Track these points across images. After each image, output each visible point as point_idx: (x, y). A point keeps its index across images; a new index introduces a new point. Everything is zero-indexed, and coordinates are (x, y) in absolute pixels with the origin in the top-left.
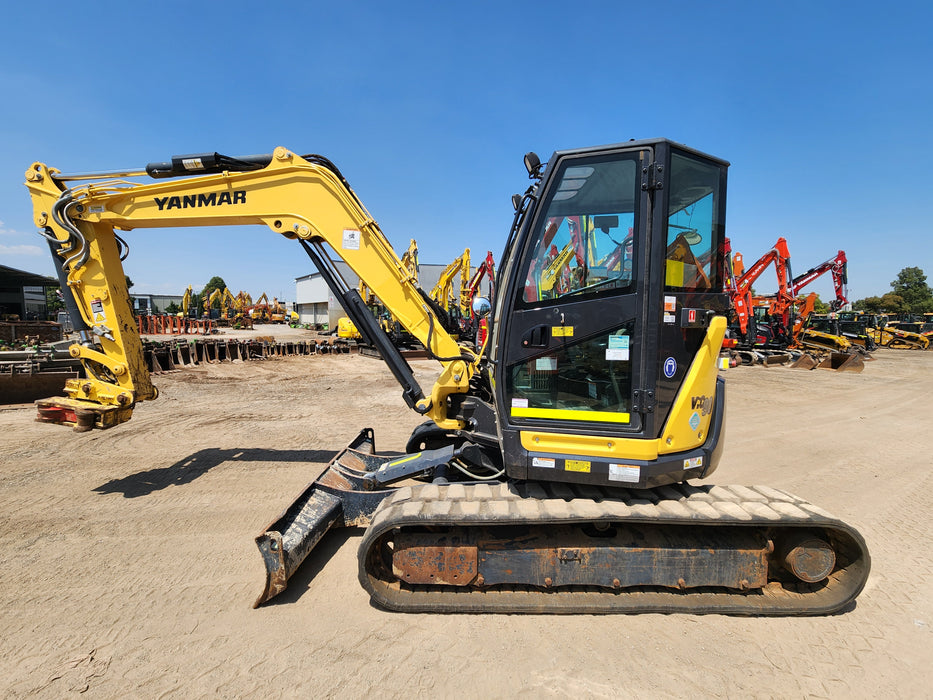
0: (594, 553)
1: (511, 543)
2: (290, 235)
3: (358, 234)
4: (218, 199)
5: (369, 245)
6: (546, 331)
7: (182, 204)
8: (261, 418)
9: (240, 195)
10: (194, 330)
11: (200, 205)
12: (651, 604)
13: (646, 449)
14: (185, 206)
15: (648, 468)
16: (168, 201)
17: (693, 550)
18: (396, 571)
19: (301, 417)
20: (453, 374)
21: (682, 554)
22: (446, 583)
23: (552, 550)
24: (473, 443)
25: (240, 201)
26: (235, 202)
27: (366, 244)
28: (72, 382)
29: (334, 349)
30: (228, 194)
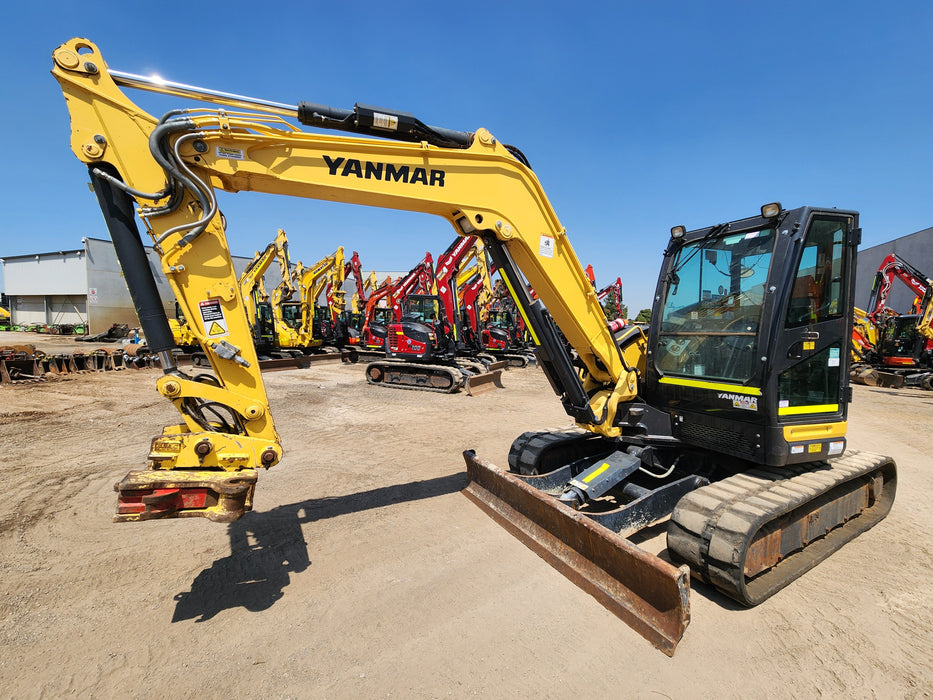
0: (821, 511)
3: (552, 241)
4: (411, 175)
5: (561, 255)
7: (364, 172)
9: (438, 175)
11: (388, 178)
14: (368, 176)
16: (344, 164)
20: (629, 384)
21: (846, 499)
22: (766, 567)
23: (807, 517)
25: (437, 182)
26: (432, 183)
27: (559, 253)
28: (167, 441)
29: (154, 360)
30: (423, 171)
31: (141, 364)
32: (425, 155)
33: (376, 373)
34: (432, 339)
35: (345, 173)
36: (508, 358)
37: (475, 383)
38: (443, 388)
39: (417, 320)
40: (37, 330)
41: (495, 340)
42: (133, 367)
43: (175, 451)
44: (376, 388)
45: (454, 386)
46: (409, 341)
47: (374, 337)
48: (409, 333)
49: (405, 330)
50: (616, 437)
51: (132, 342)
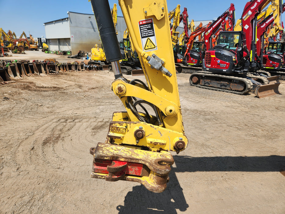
28: (118, 126)
29: (94, 67)
31: (90, 69)
33: (195, 79)
34: (234, 60)
36: (279, 74)
37: (262, 90)
38: (238, 91)
39: (224, 48)
40: (56, 53)
41: (271, 62)
42: (87, 70)
43: (122, 133)
44: (195, 88)
45: (247, 90)
46: (219, 61)
47: (192, 59)
48: (219, 56)
49: (217, 54)
51: (86, 59)
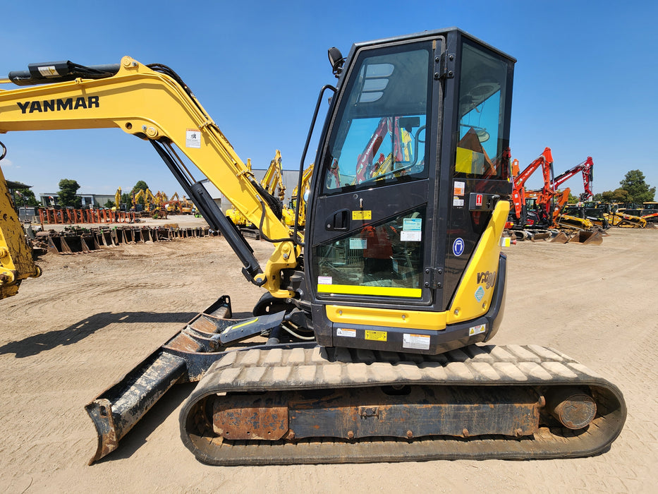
0: (390, 409)
1: (318, 403)
2: (142, 135)
3: (199, 134)
4: (74, 103)
5: (209, 145)
6: (346, 216)
7: (43, 108)
8: (153, 286)
9: (94, 100)
10: (122, 220)
11: (59, 109)
12: (439, 452)
13: (436, 320)
14: (46, 110)
15: (436, 337)
16: (30, 105)
17: (476, 405)
18: (216, 429)
19: (184, 285)
20: (283, 253)
21: (466, 409)
22: (261, 438)
23: (353, 408)
24: (300, 309)
25: (94, 105)
26: (90, 106)
27: (207, 144)
30: (83, 99)
31: (215, 234)
32: (83, 87)
35: (31, 111)
42: (212, 236)
50: (286, 298)
